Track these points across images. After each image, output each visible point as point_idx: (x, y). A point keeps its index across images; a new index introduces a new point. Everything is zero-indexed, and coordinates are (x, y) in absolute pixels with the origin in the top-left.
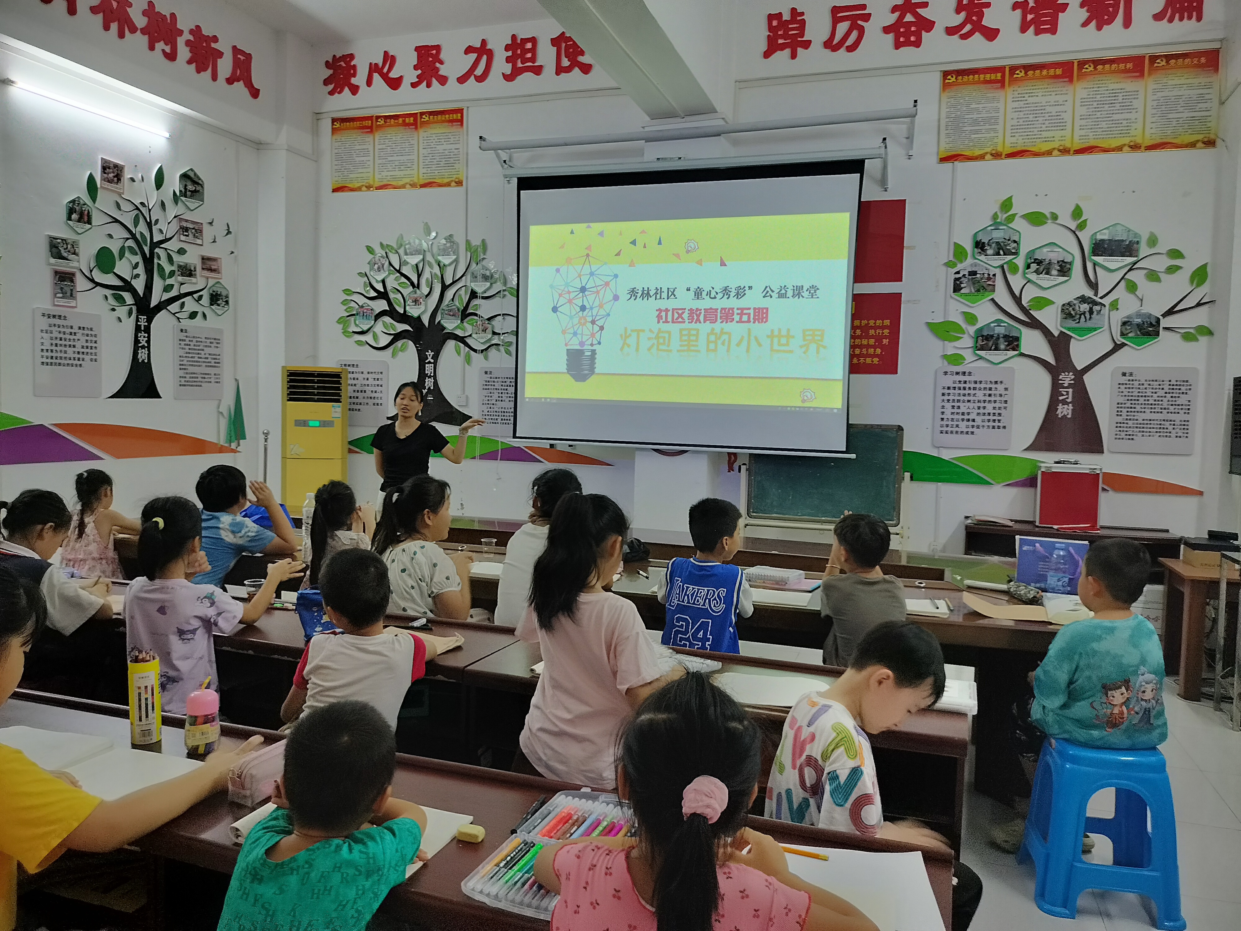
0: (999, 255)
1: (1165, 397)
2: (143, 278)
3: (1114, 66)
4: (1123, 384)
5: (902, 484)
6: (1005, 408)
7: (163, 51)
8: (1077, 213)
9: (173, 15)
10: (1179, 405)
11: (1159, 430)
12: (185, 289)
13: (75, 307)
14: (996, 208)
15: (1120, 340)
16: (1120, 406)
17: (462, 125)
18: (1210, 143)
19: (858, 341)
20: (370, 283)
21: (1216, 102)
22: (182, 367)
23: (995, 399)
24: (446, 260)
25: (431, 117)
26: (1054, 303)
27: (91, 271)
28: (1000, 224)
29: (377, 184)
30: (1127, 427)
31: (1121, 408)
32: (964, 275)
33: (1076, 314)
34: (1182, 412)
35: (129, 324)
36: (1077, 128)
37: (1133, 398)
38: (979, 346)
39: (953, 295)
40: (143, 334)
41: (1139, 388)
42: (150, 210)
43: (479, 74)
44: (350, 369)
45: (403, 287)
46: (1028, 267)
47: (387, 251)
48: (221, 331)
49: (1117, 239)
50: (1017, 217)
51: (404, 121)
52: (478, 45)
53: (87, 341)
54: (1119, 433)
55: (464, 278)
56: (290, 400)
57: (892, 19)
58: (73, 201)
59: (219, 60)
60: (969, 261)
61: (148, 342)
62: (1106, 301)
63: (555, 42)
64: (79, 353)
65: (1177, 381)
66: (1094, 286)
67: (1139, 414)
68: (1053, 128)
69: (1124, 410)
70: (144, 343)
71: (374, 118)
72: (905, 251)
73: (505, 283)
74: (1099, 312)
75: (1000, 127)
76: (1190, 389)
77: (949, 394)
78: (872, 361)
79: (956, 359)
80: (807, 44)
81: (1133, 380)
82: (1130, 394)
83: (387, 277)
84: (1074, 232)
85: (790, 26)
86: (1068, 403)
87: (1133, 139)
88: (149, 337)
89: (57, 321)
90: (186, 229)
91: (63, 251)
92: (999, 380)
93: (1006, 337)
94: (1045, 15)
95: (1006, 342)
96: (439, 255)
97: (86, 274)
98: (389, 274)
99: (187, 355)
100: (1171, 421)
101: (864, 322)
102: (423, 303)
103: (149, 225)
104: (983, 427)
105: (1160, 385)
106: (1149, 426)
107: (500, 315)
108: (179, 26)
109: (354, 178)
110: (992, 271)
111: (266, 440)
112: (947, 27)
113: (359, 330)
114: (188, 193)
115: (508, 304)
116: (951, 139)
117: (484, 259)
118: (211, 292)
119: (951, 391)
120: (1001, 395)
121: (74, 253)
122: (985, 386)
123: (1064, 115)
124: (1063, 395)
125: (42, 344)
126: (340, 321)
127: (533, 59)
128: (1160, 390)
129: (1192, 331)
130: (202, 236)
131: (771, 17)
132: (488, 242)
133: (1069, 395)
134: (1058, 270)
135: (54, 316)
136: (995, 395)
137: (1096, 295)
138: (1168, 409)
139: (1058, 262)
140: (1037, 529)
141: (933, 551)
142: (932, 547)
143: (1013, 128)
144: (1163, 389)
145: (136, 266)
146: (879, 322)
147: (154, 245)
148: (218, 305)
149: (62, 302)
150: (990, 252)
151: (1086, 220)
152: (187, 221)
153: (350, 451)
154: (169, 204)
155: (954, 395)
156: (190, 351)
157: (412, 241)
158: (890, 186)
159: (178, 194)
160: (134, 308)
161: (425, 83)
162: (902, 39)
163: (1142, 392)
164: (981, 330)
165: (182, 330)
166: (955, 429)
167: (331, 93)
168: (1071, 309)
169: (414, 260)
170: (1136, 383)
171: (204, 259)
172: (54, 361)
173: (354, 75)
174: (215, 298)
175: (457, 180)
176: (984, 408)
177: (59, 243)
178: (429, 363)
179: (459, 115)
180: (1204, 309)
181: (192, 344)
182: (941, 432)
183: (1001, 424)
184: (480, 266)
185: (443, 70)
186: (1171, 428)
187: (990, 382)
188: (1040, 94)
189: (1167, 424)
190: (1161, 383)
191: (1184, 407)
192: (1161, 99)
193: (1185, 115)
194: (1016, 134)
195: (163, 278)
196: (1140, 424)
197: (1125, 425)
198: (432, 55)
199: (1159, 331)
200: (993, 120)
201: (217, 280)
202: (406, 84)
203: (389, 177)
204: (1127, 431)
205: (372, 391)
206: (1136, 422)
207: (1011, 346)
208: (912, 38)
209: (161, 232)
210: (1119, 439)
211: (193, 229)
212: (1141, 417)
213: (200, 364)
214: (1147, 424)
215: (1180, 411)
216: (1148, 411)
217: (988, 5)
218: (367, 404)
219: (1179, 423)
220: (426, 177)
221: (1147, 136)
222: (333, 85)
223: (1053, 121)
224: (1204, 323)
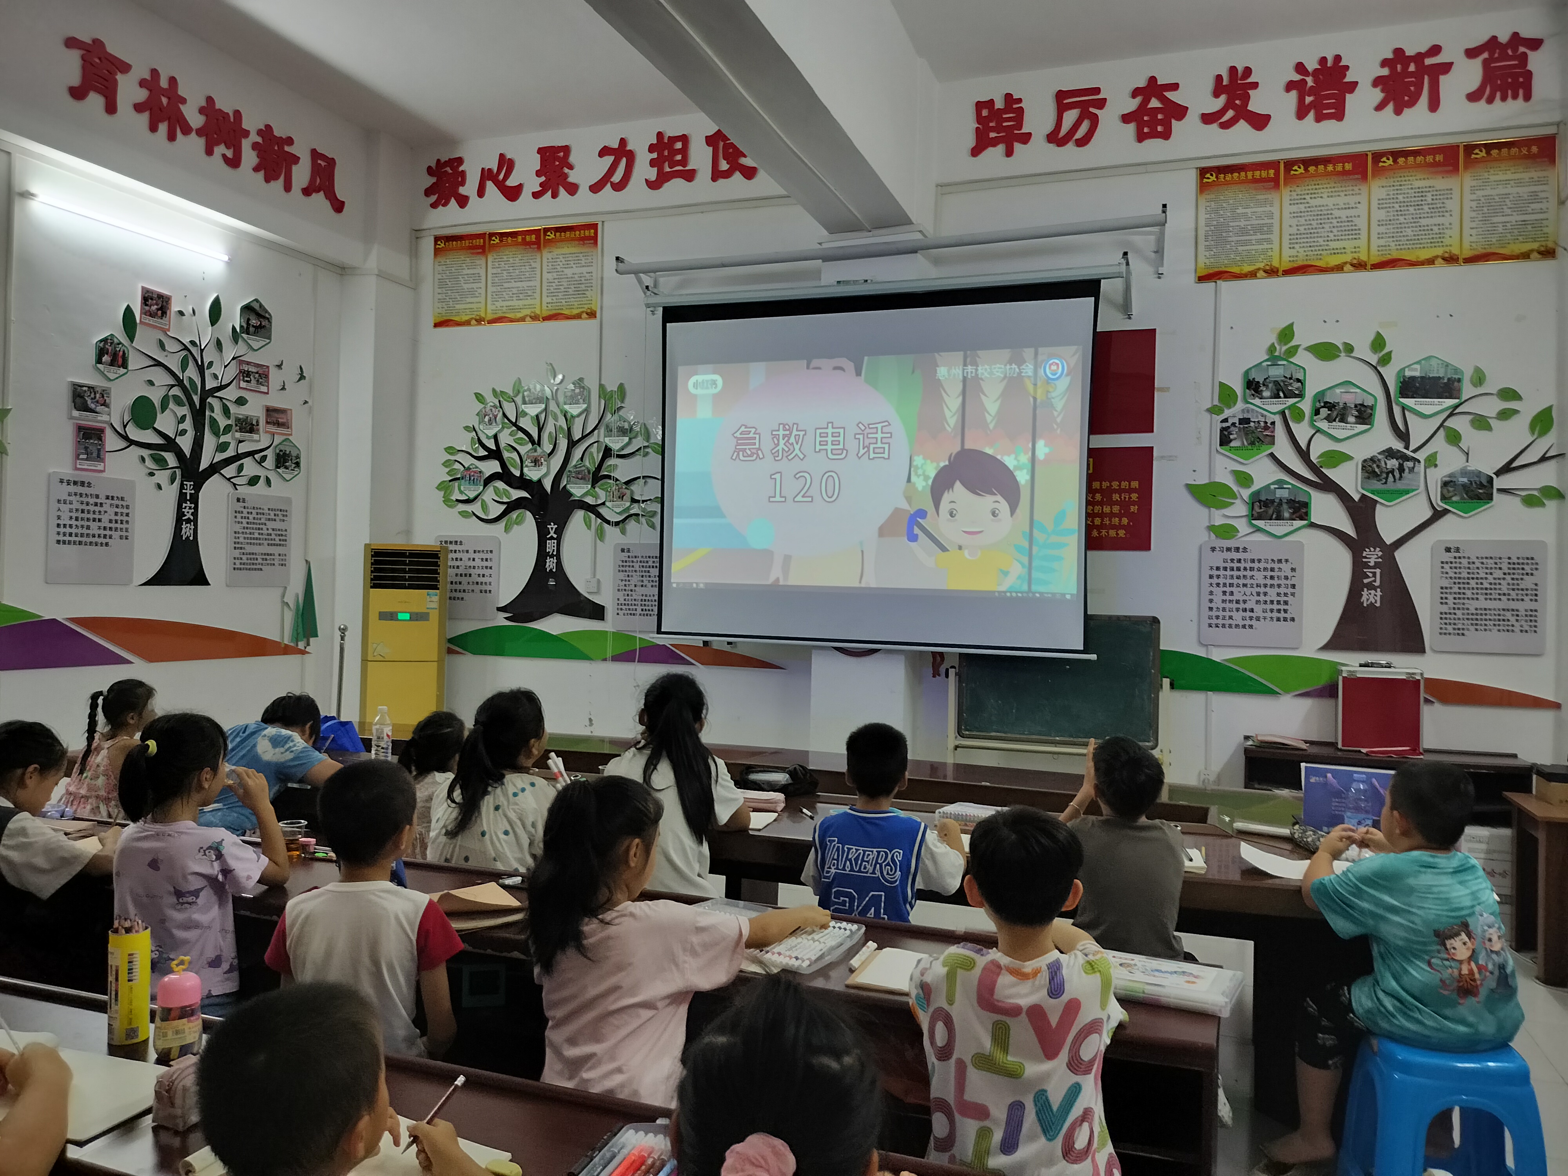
0: (1280, 397)
2: (191, 434)
3: (1419, 159)
4: (1447, 563)
5: (1161, 694)
6: (1293, 594)
7: (224, 156)
8: (1378, 343)
9: (237, 113)
10: (1522, 590)
11: (1497, 623)
12: (243, 448)
13: (103, 471)
14: (1273, 339)
15: (1440, 505)
16: (1444, 591)
17: (596, 243)
18: (1548, 253)
19: (1097, 509)
20: (479, 439)
21: (1554, 201)
22: (237, 546)
23: (1280, 582)
24: (574, 410)
25: (558, 234)
26: (1351, 458)
27: (125, 427)
28: (1279, 358)
29: (490, 317)
30: (1455, 619)
31: (1446, 593)
32: (1234, 424)
33: (1382, 472)
34: (1527, 598)
35: (171, 492)
36: (1374, 236)
37: (1461, 581)
38: (1256, 515)
39: (1219, 448)
40: (189, 504)
42: (202, 351)
43: (617, 181)
44: (452, 547)
45: (520, 444)
46: (1317, 412)
47: (501, 399)
48: (288, 501)
49: (1431, 375)
50: (1300, 350)
51: (524, 239)
52: (615, 145)
53: (116, 514)
54: (1444, 626)
55: (596, 432)
56: (374, 586)
57: (1132, 105)
58: (105, 340)
59: (294, 168)
60: (1240, 405)
61: (195, 514)
62: (1421, 456)
63: (710, 140)
64: (105, 528)
65: (1518, 558)
66: (1403, 436)
67: (1471, 602)
68: (1343, 237)
69: (1450, 597)
70: (189, 516)
71: (487, 236)
72: (1156, 394)
73: (648, 438)
74: (1412, 470)
75: (1275, 237)
76: (1537, 569)
77: (1218, 577)
78: (1117, 534)
79: (1227, 531)
80: (1026, 138)
81: (1460, 558)
82: (1457, 576)
83: (500, 431)
84: (1376, 368)
85: (1005, 116)
86: (1375, 588)
87: (1447, 249)
88: (196, 508)
89: (79, 489)
90: (248, 374)
91: (89, 402)
92: (1283, 558)
93: (1291, 502)
94: (1328, 97)
95: (1290, 508)
96: (565, 404)
97: (119, 430)
98: (503, 428)
99: (245, 531)
100: (1513, 610)
101: (1105, 484)
102: (545, 463)
103: (201, 369)
104: (1265, 618)
105: (1496, 563)
106: (1484, 617)
107: (639, 478)
108: (245, 126)
109: (463, 309)
110: (1271, 418)
111: (342, 638)
112: (1203, 114)
113: (464, 498)
114: (252, 329)
115: (650, 464)
116: (1212, 253)
118: (278, 451)
119: (1222, 572)
120: (1286, 578)
121: (105, 404)
122: (1266, 565)
123: (1356, 221)
124: (1368, 577)
125: (59, 518)
126: (442, 486)
127: (684, 162)
128: (1498, 571)
129: (1536, 493)
130: (267, 382)
131: (979, 106)
132: (626, 386)
133: (1376, 577)
134: (1356, 417)
135: (75, 483)
136: (1278, 577)
137: (1407, 448)
139: (1356, 406)
140: (1339, 753)
141: (1204, 781)
142: (1202, 777)
143: (1292, 237)
144: (1500, 568)
145: (183, 418)
146: (1125, 484)
147: (206, 394)
148: (286, 468)
149: (86, 465)
150: (1266, 394)
151: (1391, 352)
152: (248, 363)
153: (450, 651)
154: (227, 343)
155: (1225, 577)
156: (248, 526)
157: (531, 387)
158: (1135, 310)
159: (238, 330)
160: (178, 472)
161: (549, 193)
162: (1146, 130)
163: (1473, 573)
164: (1257, 493)
165: (238, 500)
166: (1227, 622)
167: (434, 206)
168: (1375, 466)
169: (533, 410)
170: (1465, 562)
171: (270, 411)
172: (73, 538)
173: (463, 183)
174: (283, 460)
175: (589, 311)
176: (1265, 594)
177: (85, 391)
178: (552, 538)
179: (592, 231)
180: (1551, 465)
181: (251, 517)
182: (1210, 626)
183: (1288, 616)
184: (616, 417)
185: (573, 177)
186: (1513, 620)
187: (1273, 560)
188: (1325, 195)
189: (1508, 615)
190: (1498, 561)
191: (1529, 592)
192: (1482, 199)
193: (1516, 218)
194: (1295, 246)
195: (217, 434)
196: (1472, 614)
197: (1453, 616)
198: (559, 159)
199: (1492, 494)
200: (1265, 229)
201: (285, 437)
202: (526, 194)
203: (504, 309)
204: (1455, 624)
205: (479, 575)
206: (1466, 611)
207: (1298, 514)
208: (1160, 129)
209: (216, 377)
210: (1445, 634)
211: (257, 373)
212: (1472, 605)
213: (261, 542)
214: (1481, 614)
215: (1525, 598)
216: (1481, 597)
217: (1255, 85)
218: (473, 591)
219: (1524, 613)
220: (550, 308)
221: (1466, 245)
222: (436, 196)
223: (1343, 229)
224: (1553, 483)
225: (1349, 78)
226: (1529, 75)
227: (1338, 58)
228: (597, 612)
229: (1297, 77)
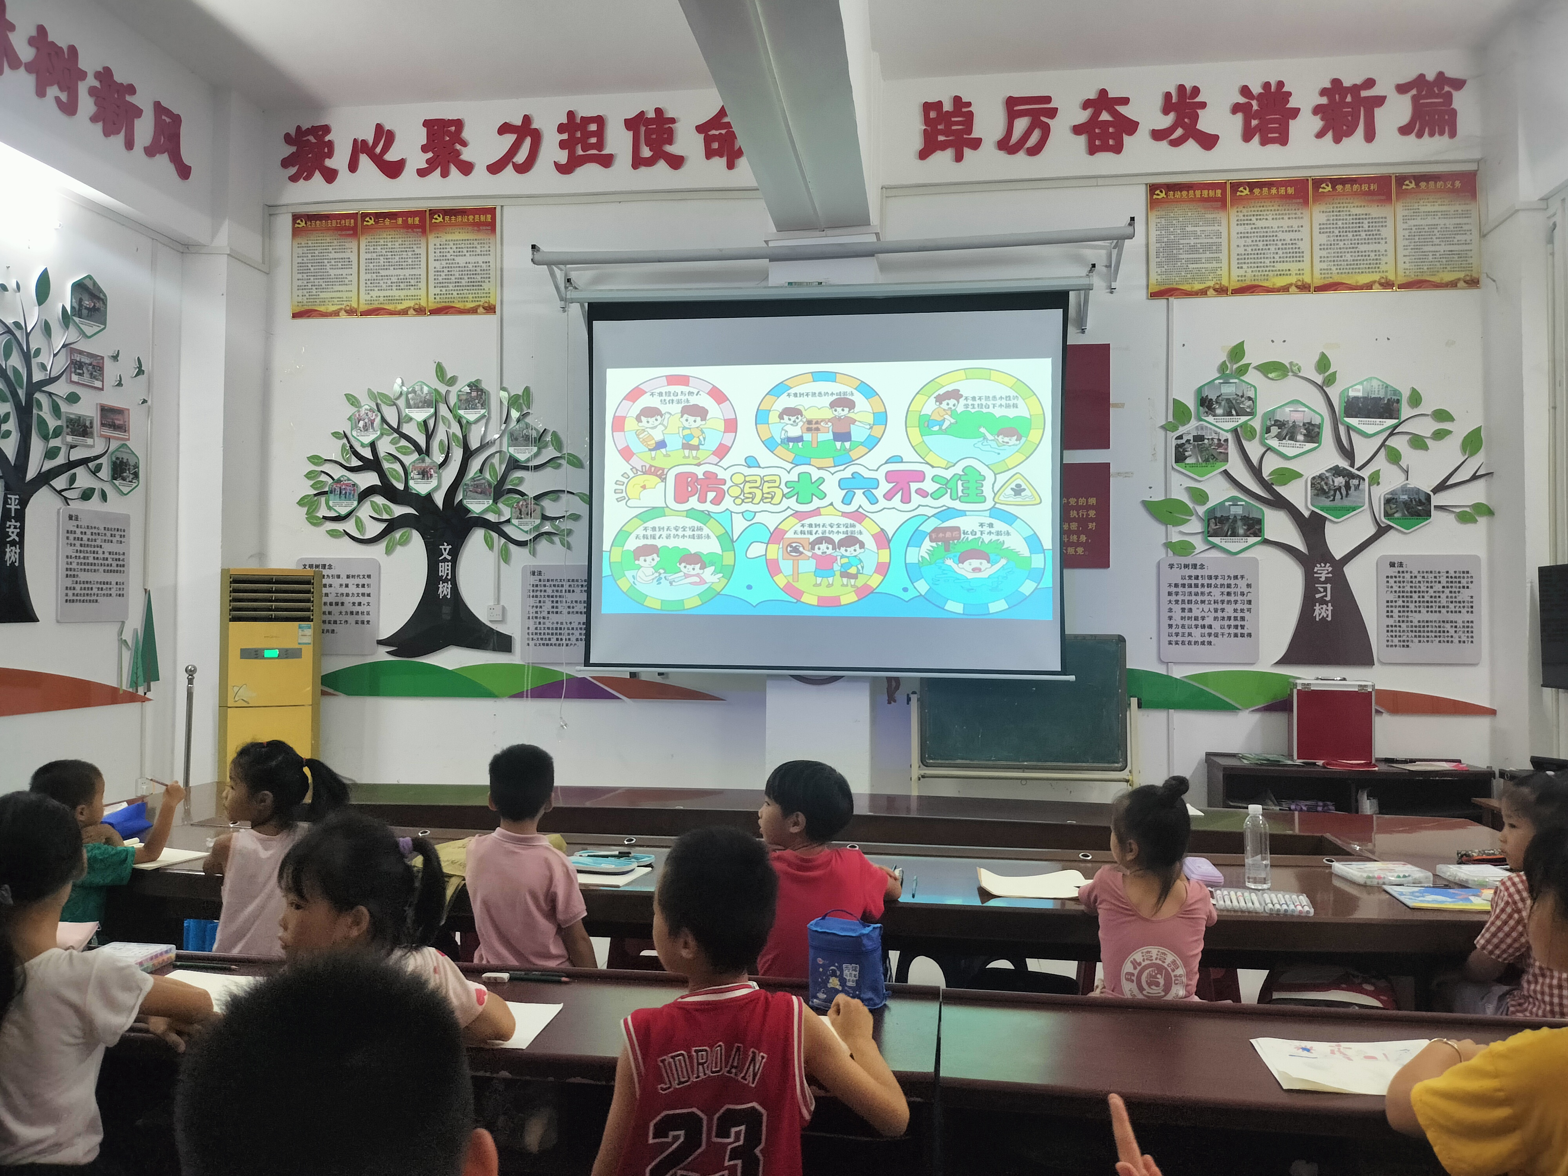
0: (1232, 415)
1: (1443, 592)
2: (15, 438)
3: (1355, 187)
4: (1392, 577)
5: (1129, 713)
6: (1249, 610)
7: (58, 100)
8: (1323, 364)
9: (73, 50)
10: (1460, 602)
11: (1438, 634)
12: (75, 455)
14: (1223, 357)
15: (1385, 521)
16: (1390, 604)
17: (494, 230)
18: (1473, 283)
20: (351, 447)
21: (1476, 234)
22: (69, 573)
23: (1236, 598)
24: (470, 416)
25: (447, 218)
26: (1300, 476)
28: (1230, 376)
29: (363, 307)
30: (1400, 632)
31: (1391, 607)
32: (1188, 441)
33: (1329, 489)
34: (1464, 611)
36: (1316, 260)
37: (1405, 594)
38: (1211, 531)
40: (13, 523)
41: (1412, 582)
42: (28, 335)
43: (521, 162)
44: (325, 572)
45: (404, 454)
46: (1268, 431)
47: (379, 402)
48: (127, 518)
49: (1373, 396)
50: (1250, 368)
51: (405, 222)
52: (518, 122)
54: (1390, 639)
55: (498, 441)
56: (234, 619)
57: (1083, 116)
59: (138, 123)
60: (1193, 423)
61: (21, 535)
62: (1365, 473)
63: (630, 124)
65: (1455, 572)
66: (1348, 454)
67: (1414, 614)
68: (1288, 259)
69: (1396, 610)
70: (14, 537)
71: (359, 217)
72: (1112, 411)
73: (560, 448)
74: (1357, 487)
75: (1224, 256)
76: (1472, 582)
77: (1177, 594)
78: (1078, 552)
79: (1184, 548)
80: (976, 144)
81: (1403, 572)
82: (1401, 589)
83: (379, 438)
84: (1321, 388)
85: (953, 119)
86: (1326, 603)
87: (1383, 275)
88: (22, 528)
90: (81, 365)
92: (1239, 574)
93: (1245, 519)
94: (1273, 121)
95: (1244, 525)
96: (459, 408)
98: (382, 434)
99: (78, 555)
100: (1452, 622)
102: (435, 475)
103: (27, 357)
104: (1223, 635)
105: (1435, 577)
106: (1426, 629)
107: (554, 492)
108: (83, 64)
109: (329, 299)
110: (1225, 435)
111: (190, 681)
112: (1153, 130)
113: (333, 514)
114: (85, 312)
116: (1163, 269)
117: (528, 413)
118: (114, 459)
119: (1180, 589)
120: (1242, 594)
122: (1222, 582)
123: (1300, 244)
124: (1320, 592)
126: (304, 501)
127: (600, 145)
128: (1437, 584)
129: (1468, 509)
130: (102, 375)
131: (927, 107)
132: (532, 390)
133: (1327, 592)
134: (1304, 435)
136: (1235, 593)
137: (1352, 466)
138: (1448, 607)
139: (1304, 424)
143: (1240, 257)
144: (1440, 582)
145: (7, 417)
146: (1082, 501)
147: (34, 387)
148: (124, 479)
150: (1219, 411)
151: (1335, 372)
152: (81, 352)
153: (324, 693)
154: (56, 327)
155: (1184, 594)
156: (82, 549)
157: (417, 388)
158: (1090, 325)
159: (69, 312)
161: (439, 170)
162: (1097, 143)
163: (1415, 587)
164: (1212, 510)
165: (71, 517)
166: (1187, 639)
167: (294, 179)
168: (1323, 483)
169: (420, 415)
170: (1408, 576)
171: (105, 410)
173: (330, 155)
174: (119, 469)
175: (486, 305)
176: (1223, 610)
178: (445, 560)
179: (489, 216)
180: (1480, 484)
181: (85, 537)
182: (1170, 643)
183: (1245, 631)
184: (522, 424)
185: (467, 155)
186: (1452, 631)
187: (1229, 576)
188: (1270, 217)
189: (1448, 626)
190: (1437, 575)
191: (1466, 604)
192: (1414, 228)
193: (1442, 248)
194: (1243, 266)
195: (46, 437)
196: (1416, 627)
197: (1398, 629)
198: (450, 133)
199: (1430, 511)
200: (1214, 248)
201: (119, 443)
202: (409, 171)
203: (382, 299)
204: (1400, 636)
205: (354, 604)
206: (1410, 624)
207: (1251, 531)
208: (1111, 142)
209: (43, 367)
210: (1392, 646)
211: (90, 364)
212: (1416, 618)
213: (96, 568)
214: (1424, 627)
215: (1461, 609)
216: (1424, 610)
217: (1203, 105)
218: (346, 622)
219: (1462, 625)
220: (438, 299)
221: (1401, 272)
222: (297, 167)
223: (1288, 251)
224: (1482, 500)
225: (1292, 103)
226: (1454, 113)
227: (1281, 84)
228: (504, 643)
229: (1242, 100)
